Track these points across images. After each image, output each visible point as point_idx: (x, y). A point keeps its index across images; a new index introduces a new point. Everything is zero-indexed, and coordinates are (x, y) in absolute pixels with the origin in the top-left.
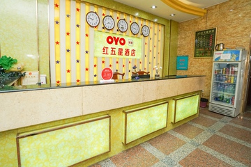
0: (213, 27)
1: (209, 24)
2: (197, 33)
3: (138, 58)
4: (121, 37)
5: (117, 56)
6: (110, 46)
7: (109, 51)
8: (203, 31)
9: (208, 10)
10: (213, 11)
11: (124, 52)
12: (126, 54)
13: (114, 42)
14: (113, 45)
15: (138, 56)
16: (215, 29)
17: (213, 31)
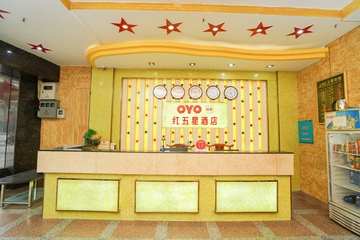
0: (340, 71)
1: (333, 67)
2: (319, 83)
3: (223, 127)
4: (195, 104)
5: (191, 125)
6: (181, 116)
7: (181, 121)
8: (326, 80)
9: (329, 46)
10: (338, 47)
11: (200, 121)
12: (203, 123)
13: (186, 111)
14: (186, 114)
15: (222, 124)
16: (342, 75)
17: (340, 78)
